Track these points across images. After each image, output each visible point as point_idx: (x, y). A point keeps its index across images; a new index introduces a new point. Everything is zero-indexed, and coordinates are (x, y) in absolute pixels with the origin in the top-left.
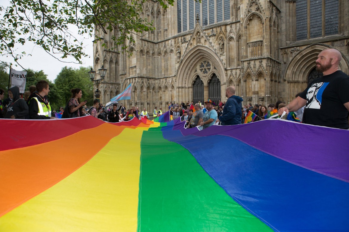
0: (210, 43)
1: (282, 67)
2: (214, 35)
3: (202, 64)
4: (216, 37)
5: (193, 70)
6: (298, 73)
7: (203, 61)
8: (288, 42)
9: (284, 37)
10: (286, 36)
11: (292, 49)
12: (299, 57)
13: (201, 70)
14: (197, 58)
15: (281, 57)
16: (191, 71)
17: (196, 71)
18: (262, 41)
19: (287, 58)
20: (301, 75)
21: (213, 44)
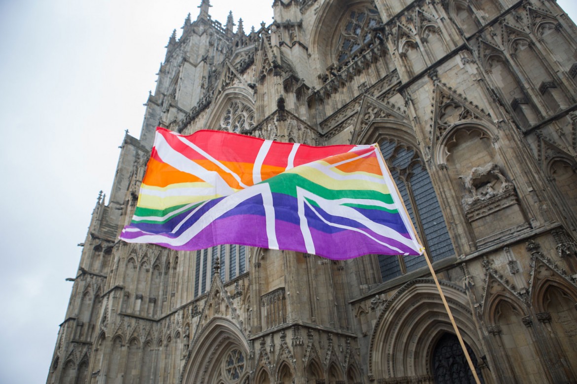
0: (234, 310)
1: (362, 344)
2: (239, 294)
3: (230, 356)
4: (242, 297)
5: (215, 373)
6: (400, 356)
7: (232, 350)
8: (365, 286)
9: (354, 277)
10: (358, 274)
11: (372, 300)
12: (389, 317)
13: (229, 371)
14: (219, 346)
15: (354, 322)
16: (211, 376)
17: (220, 374)
18: (283, 289)
19: (368, 324)
20: (411, 361)
21: (238, 312)
